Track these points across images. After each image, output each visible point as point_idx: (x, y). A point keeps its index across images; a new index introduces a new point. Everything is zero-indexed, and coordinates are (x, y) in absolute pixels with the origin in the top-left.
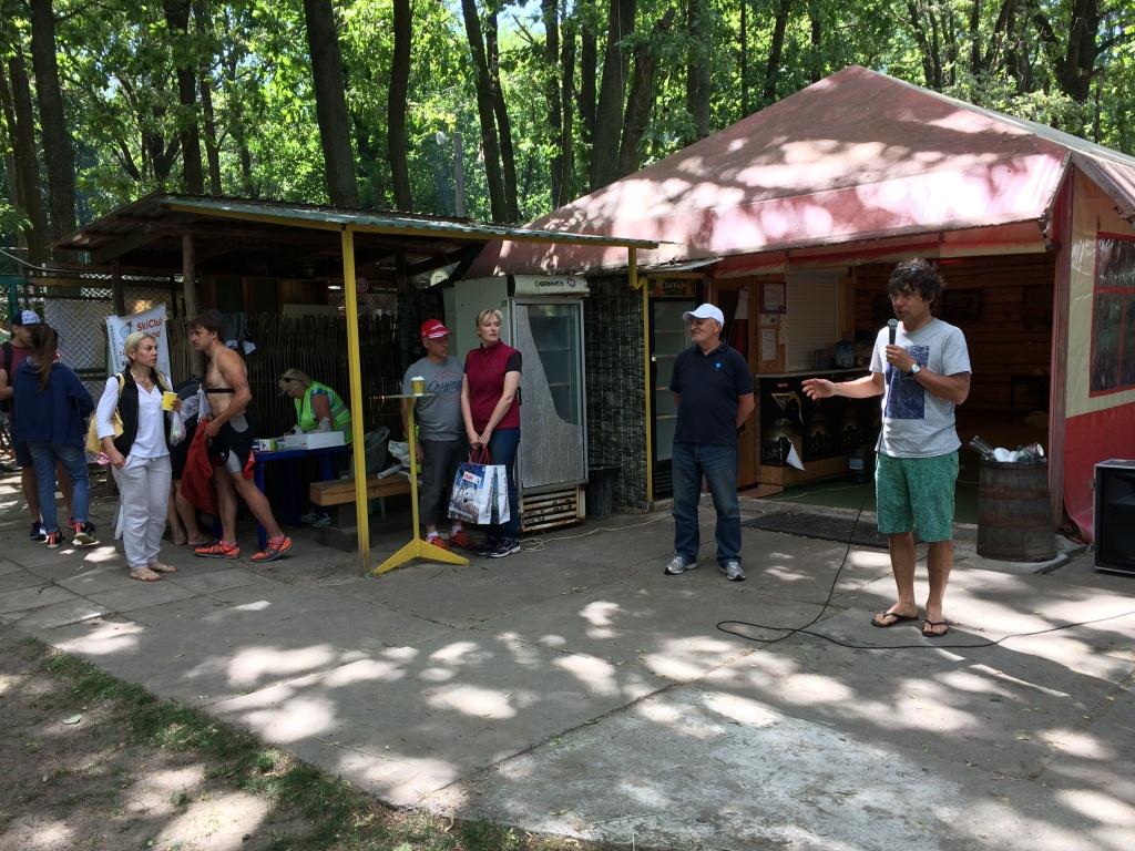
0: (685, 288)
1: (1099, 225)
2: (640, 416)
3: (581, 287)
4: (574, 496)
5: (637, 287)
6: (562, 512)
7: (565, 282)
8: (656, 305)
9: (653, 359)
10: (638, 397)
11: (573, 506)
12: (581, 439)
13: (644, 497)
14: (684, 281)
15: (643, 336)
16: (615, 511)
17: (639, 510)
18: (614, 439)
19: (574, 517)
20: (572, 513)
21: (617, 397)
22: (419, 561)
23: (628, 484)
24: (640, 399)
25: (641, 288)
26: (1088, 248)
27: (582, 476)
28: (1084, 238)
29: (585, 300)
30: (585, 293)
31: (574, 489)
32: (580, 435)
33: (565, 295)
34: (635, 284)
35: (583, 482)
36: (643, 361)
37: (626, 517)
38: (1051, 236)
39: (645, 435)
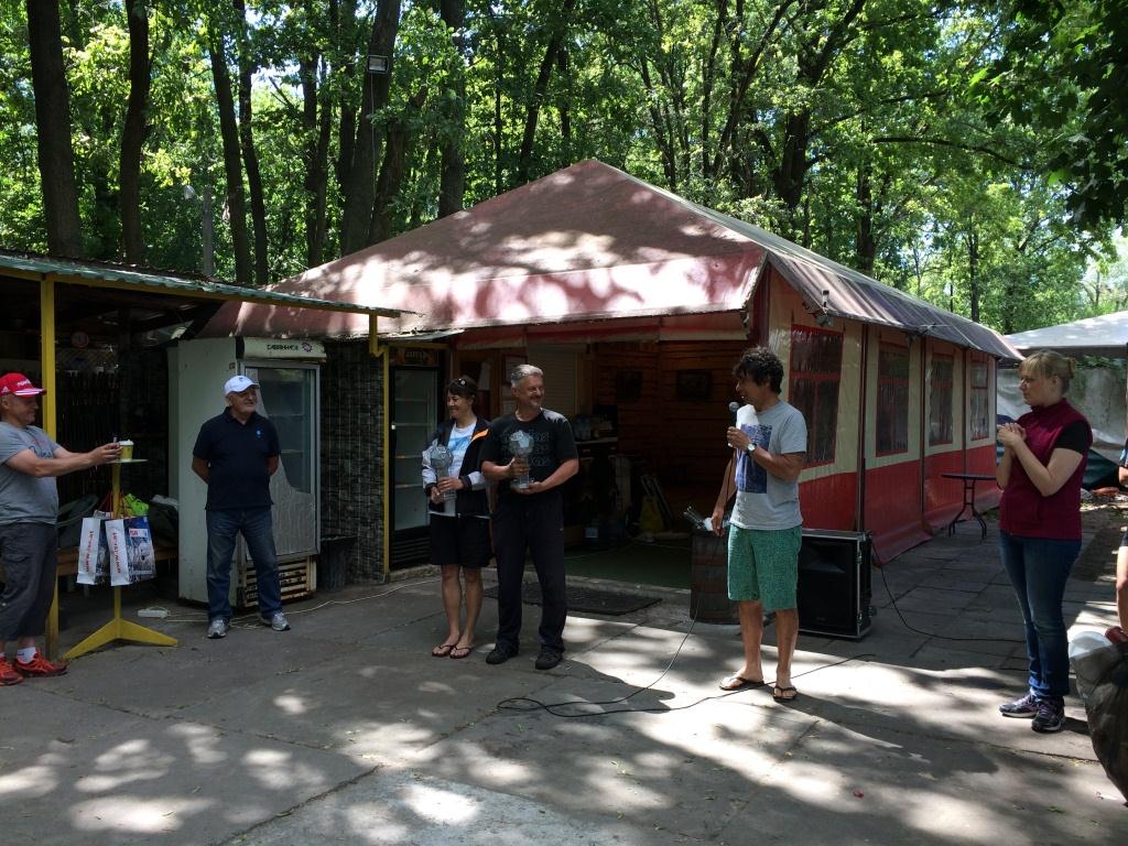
0: (427, 359)
1: (793, 319)
2: (378, 484)
3: (317, 351)
4: (304, 568)
5: (377, 355)
6: (292, 584)
7: (300, 346)
8: (397, 374)
9: (393, 427)
10: (376, 465)
11: (303, 578)
12: (314, 507)
13: (380, 569)
14: (426, 350)
15: (382, 404)
16: (349, 582)
17: (375, 582)
18: (350, 508)
19: (304, 590)
20: (302, 586)
21: (355, 466)
22: (119, 643)
23: (364, 555)
24: (379, 468)
25: (382, 356)
26: (784, 338)
27: (313, 548)
28: (780, 328)
29: (322, 365)
30: (321, 358)
31: (305, 561)
32: (312, 504)
33: (300, 360)
34: (376, 351)
35: (315, 553)
36: (382, 429)
37: (361, 589)
38: (751, 325)
39: (382, 504)
